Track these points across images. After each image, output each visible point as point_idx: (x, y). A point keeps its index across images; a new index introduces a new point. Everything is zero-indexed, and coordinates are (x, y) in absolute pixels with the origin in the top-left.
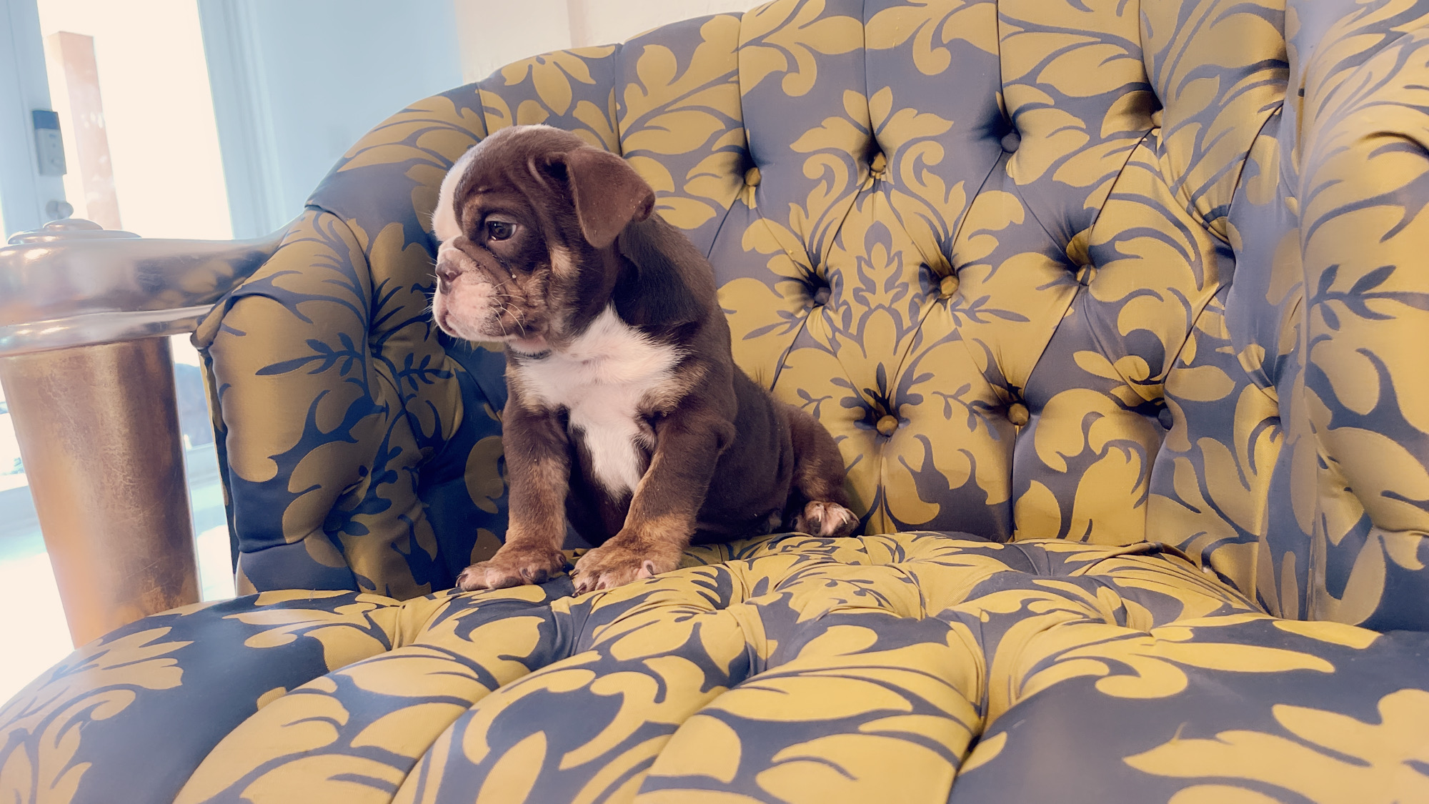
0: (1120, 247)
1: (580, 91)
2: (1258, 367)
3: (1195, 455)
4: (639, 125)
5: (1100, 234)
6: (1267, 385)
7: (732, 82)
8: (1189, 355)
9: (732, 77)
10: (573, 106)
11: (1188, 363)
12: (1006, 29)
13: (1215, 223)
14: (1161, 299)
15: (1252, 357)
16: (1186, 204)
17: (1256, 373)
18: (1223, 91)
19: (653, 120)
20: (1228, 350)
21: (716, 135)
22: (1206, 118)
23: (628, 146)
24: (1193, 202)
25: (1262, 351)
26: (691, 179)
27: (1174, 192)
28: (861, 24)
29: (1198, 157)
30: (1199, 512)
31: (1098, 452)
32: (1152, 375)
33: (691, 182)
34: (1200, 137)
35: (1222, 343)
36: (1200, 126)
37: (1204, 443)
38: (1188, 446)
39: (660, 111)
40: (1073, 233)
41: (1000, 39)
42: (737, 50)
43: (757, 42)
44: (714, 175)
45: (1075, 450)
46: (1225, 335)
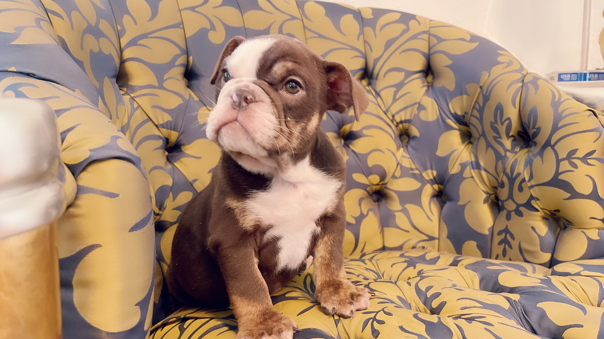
0: (365, 132)
1: (100, 14)
2: (432, 178)
3: (405, 211)
4: (133, 43)
5: (356, 127)
6: (434, 184)
7: (181, 28)
8: (398, 174)
9: (180, 25)
10: (98, 23)
11: (398, 177)
12: (309, 34)
13: (401, 126)
14: (383, 152)
15: (429, 174)
16: (391, 118)
17: (431, 180)
18: (405, 78)
19: (141, 40)
20: (417, 172)
21: (176, 57)
22: (399, 86)
23: (127, 54)
24: (393, 116)
25: (435, 173)
26: (167, 79)
27: (386, 113)
28: (240, 14)
29: (395, 100)
30: (408, 232)
31: (365, 213)
32: (380, 182)
33: (167, 81)
34: (396, 93)
35: (412, 169)
36: (395, 89)
37: (409, 206)
38: (400, 208)
39: (145, 36)
40: (343, 125)
41: (307, 38)
42: (180, 11)
43: (192, 9)
44: (178, 79)
45: (357, 214)
46: (413, 167)
